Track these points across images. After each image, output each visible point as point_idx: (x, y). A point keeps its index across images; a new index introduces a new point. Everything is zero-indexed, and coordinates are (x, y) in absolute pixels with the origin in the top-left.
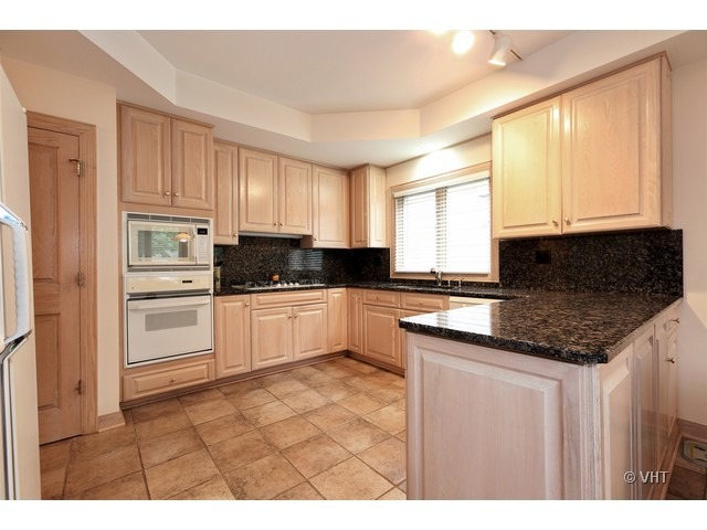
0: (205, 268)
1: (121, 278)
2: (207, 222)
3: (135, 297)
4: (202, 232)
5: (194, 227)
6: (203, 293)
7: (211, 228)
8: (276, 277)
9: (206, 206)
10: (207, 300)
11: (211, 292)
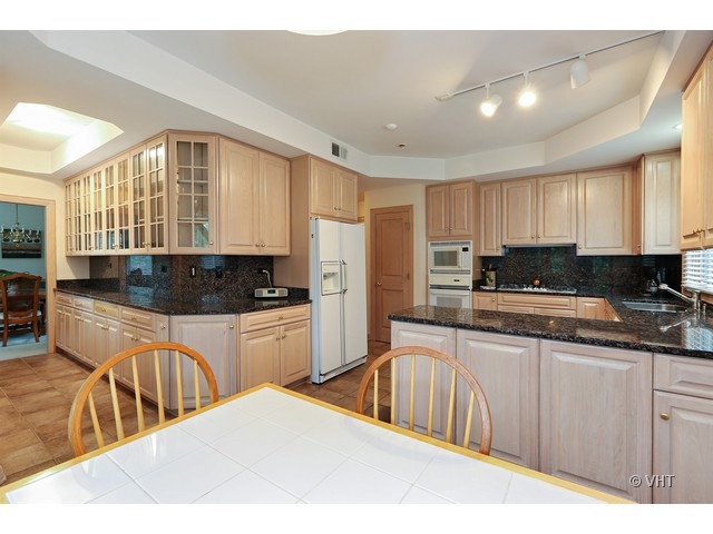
0: (467, 272)
1: (427, 277)
2: (469, 243)
3: (433, 287)
4: (465, 250)
5: (461, 247)
6: (465, 288)
7: (471, 248)
8: (537, 282)
9: (467, 233)
10: (467, 293)
11: (471, 288)
